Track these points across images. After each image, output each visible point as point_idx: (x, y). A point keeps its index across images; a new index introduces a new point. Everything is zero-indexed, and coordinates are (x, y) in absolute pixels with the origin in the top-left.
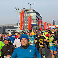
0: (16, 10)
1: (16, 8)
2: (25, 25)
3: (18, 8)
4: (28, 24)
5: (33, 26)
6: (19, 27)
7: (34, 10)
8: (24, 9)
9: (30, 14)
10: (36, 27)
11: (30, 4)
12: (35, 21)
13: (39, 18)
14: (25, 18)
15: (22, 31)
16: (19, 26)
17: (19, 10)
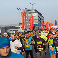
0: (18, 10)
1: (18, 8)
2: (27, 25)
3: (20, 8)
4: (29, 24)
5: (35, 26)
6: (21, 28)
7: (36, 10)
8: (26, 9)
9: (32, 14)
10: (38, 27)
11: (32, 4)
12: (37, 21)
13: (41, 18)
14: (27, 18)
15: (23, 31)
16: (21, 26)
17: (20, 10)
